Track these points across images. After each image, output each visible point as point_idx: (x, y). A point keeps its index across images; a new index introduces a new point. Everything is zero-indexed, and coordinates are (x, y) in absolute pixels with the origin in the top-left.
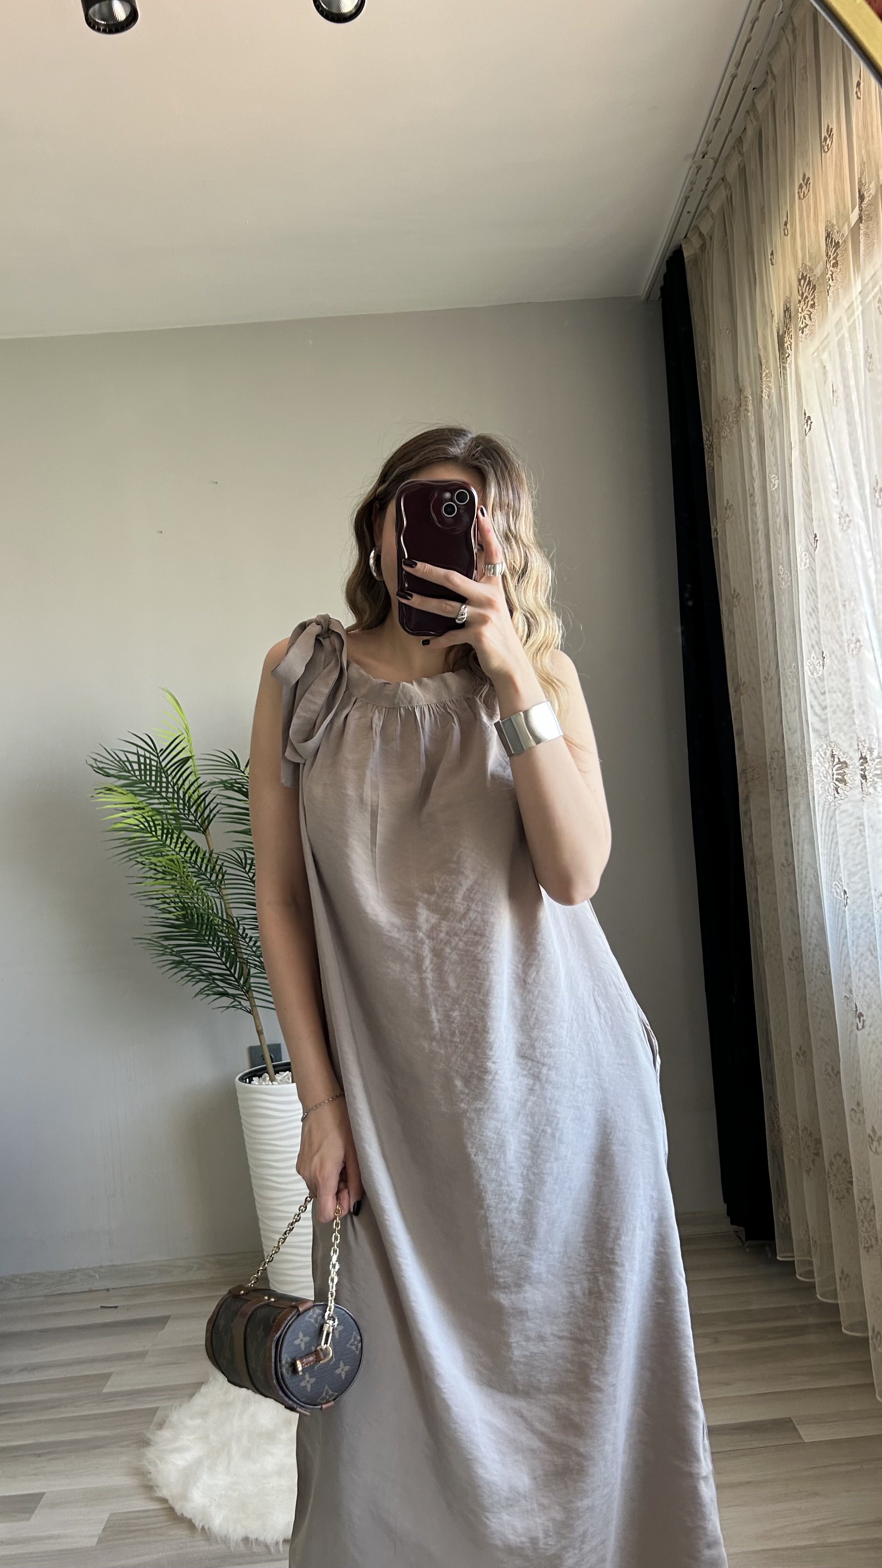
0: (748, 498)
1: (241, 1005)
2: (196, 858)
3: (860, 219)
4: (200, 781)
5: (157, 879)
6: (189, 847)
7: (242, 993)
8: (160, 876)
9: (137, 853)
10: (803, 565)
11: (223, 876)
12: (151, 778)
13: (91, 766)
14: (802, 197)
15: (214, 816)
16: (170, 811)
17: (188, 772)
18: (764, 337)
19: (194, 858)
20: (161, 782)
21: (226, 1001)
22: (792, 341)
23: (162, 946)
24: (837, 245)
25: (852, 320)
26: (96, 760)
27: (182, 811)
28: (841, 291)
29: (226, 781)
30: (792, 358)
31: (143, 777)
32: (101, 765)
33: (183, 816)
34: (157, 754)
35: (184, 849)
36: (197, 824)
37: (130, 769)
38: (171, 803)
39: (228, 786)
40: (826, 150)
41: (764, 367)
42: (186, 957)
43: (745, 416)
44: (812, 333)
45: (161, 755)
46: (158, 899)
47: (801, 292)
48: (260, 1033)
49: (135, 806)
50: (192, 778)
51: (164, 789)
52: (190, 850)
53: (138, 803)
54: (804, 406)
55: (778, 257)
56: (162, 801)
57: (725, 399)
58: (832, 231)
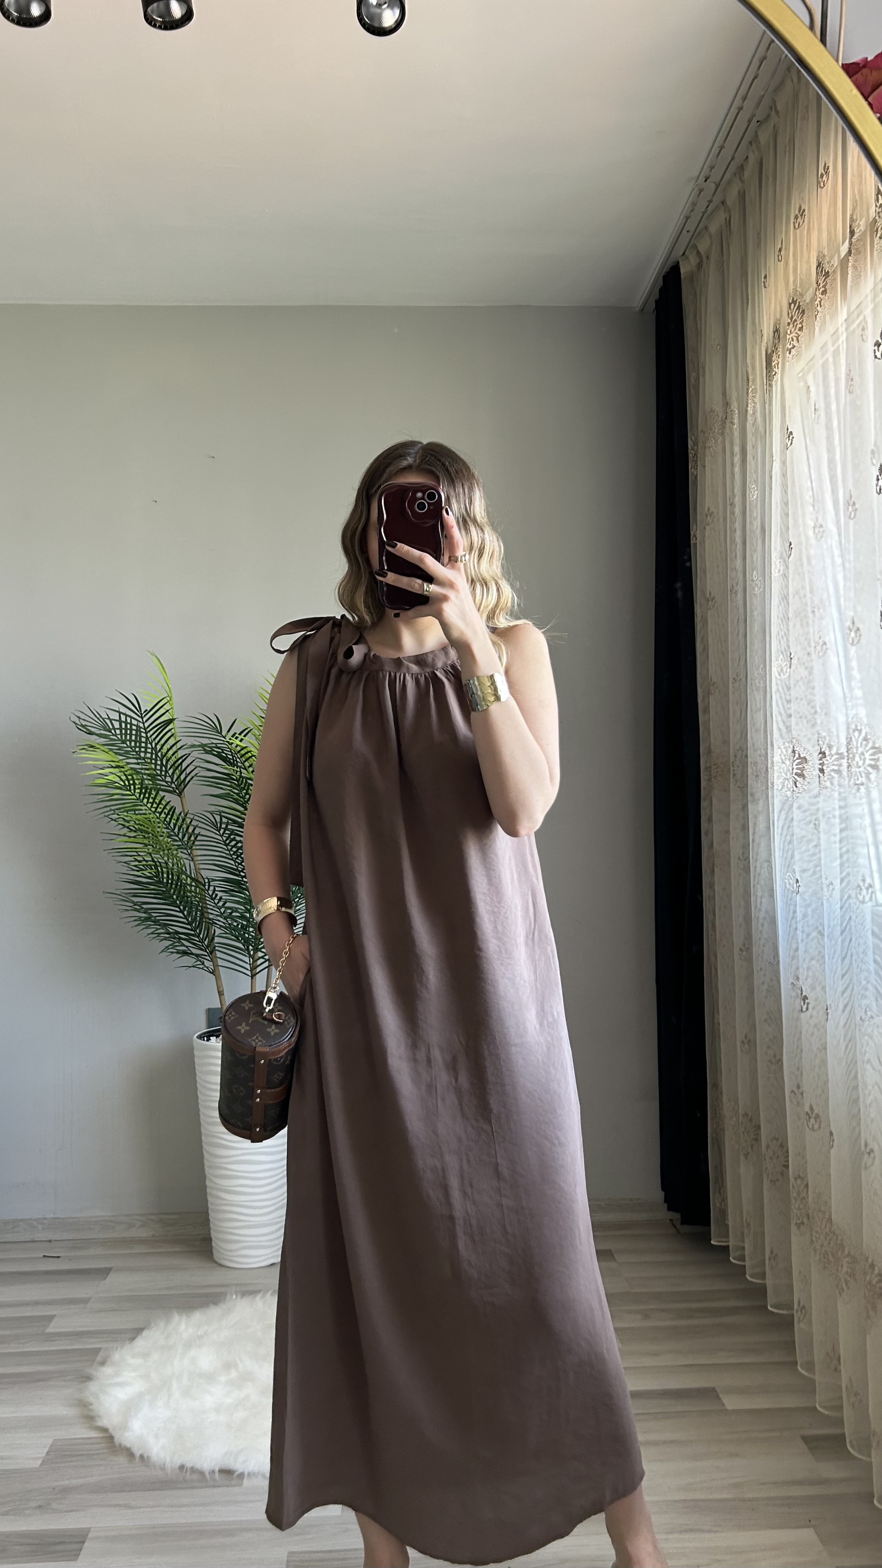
0: (728, 507)
1: (203, 963)
2: (171, 819)
3: (850, 252)
4: (179, 745)
5: (130, 837)
6: (165, 808)
7: (206, 954)
8: (133, 834)
9: (111, 810)
10: (777, 571)
11: (196, 838)
12: (131, 737)
13: (74, 722)
14: (797, 227)
15: (193, 777)
16: (147, 772)
17: (169, 734)
18: (753, 357)
19: (168, 819)
20: (141, 742)
21: (189, 960)
22: (780, 360)
23: (133, 902)
24: (827, 274)
25: (836, 345)
26: (79, 718)
27: (159, 772)
28: (827, 317)
29: (206, 745)
30: (779, 376)
31: (123, 736)
32: (84, 723)
33: (159, 778)
34: (141, 714)
35: (159, 810)
36: (173, 785)
37: (111, 727)
38: (148, 763)
39: (207, 749)
40: (822, 186)
41: (750, 383)
42: (154, 915)
43: (731, 429)
44: (799, 354)
45: (145, 716)
46: (131, 856)
47: (790, 315)
48: (221, 994)
49: (113, 764)
50: (172, 741)
51: (143, 750)
52: (166, 811)
53: (118, 762)
54: (788, 423)
55: (771, 280)
56: (139, 761)
57: (712, 411)
58: (823, 260)
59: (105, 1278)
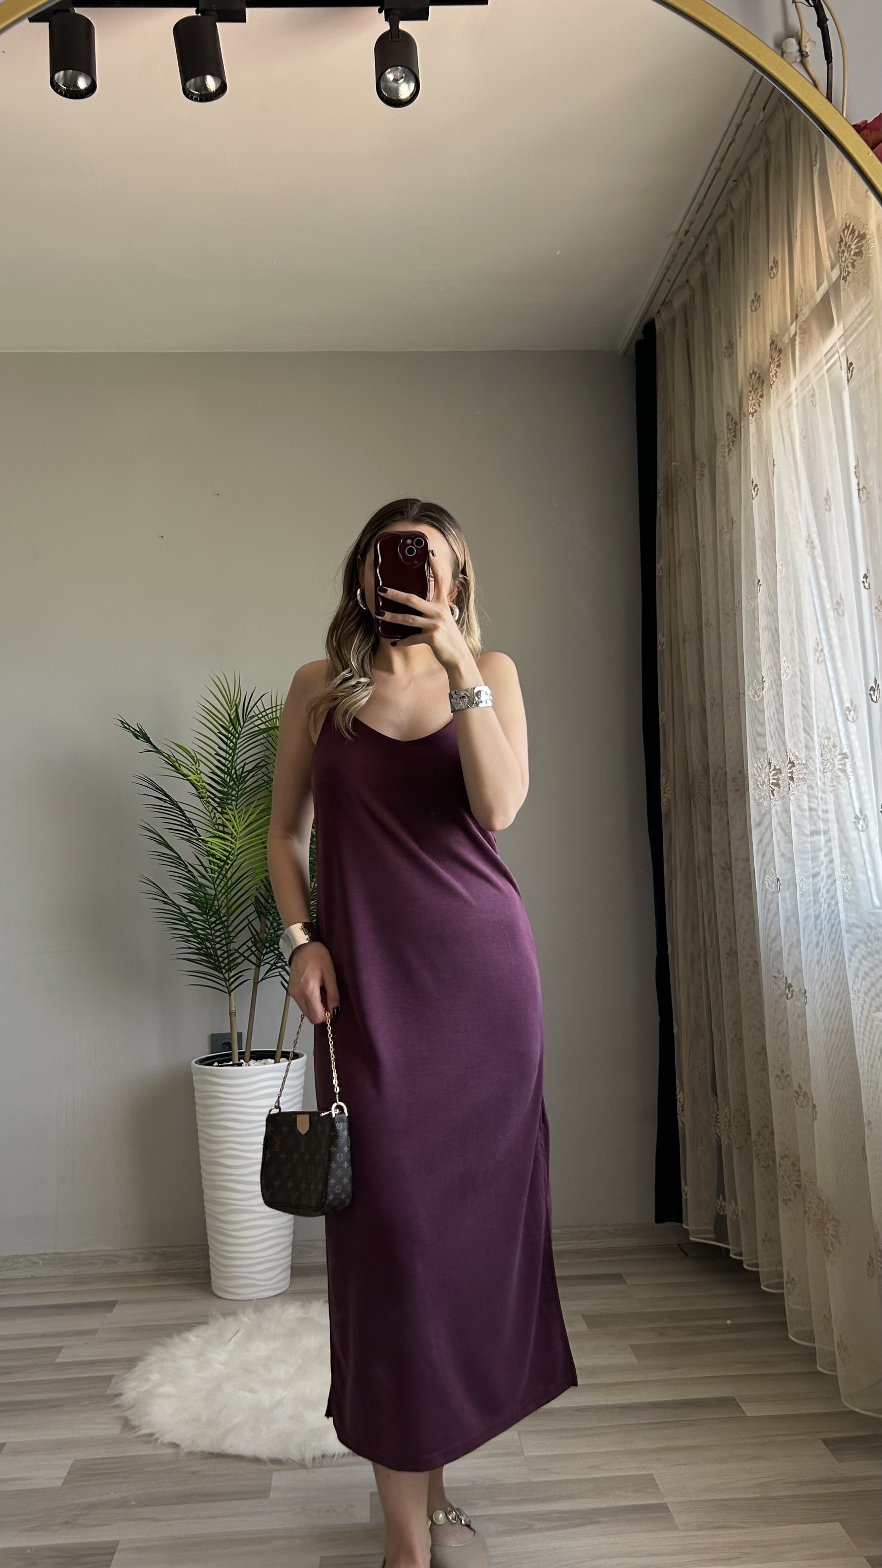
0: (701, 550)
14: (754, 307)
22: (744, 423)
24: (779, 351)
28: (781, 386)
40: (772, 276)
44: (760, 417)
47: (751, 384)
58: (776, 339)
59: (111, 1311)
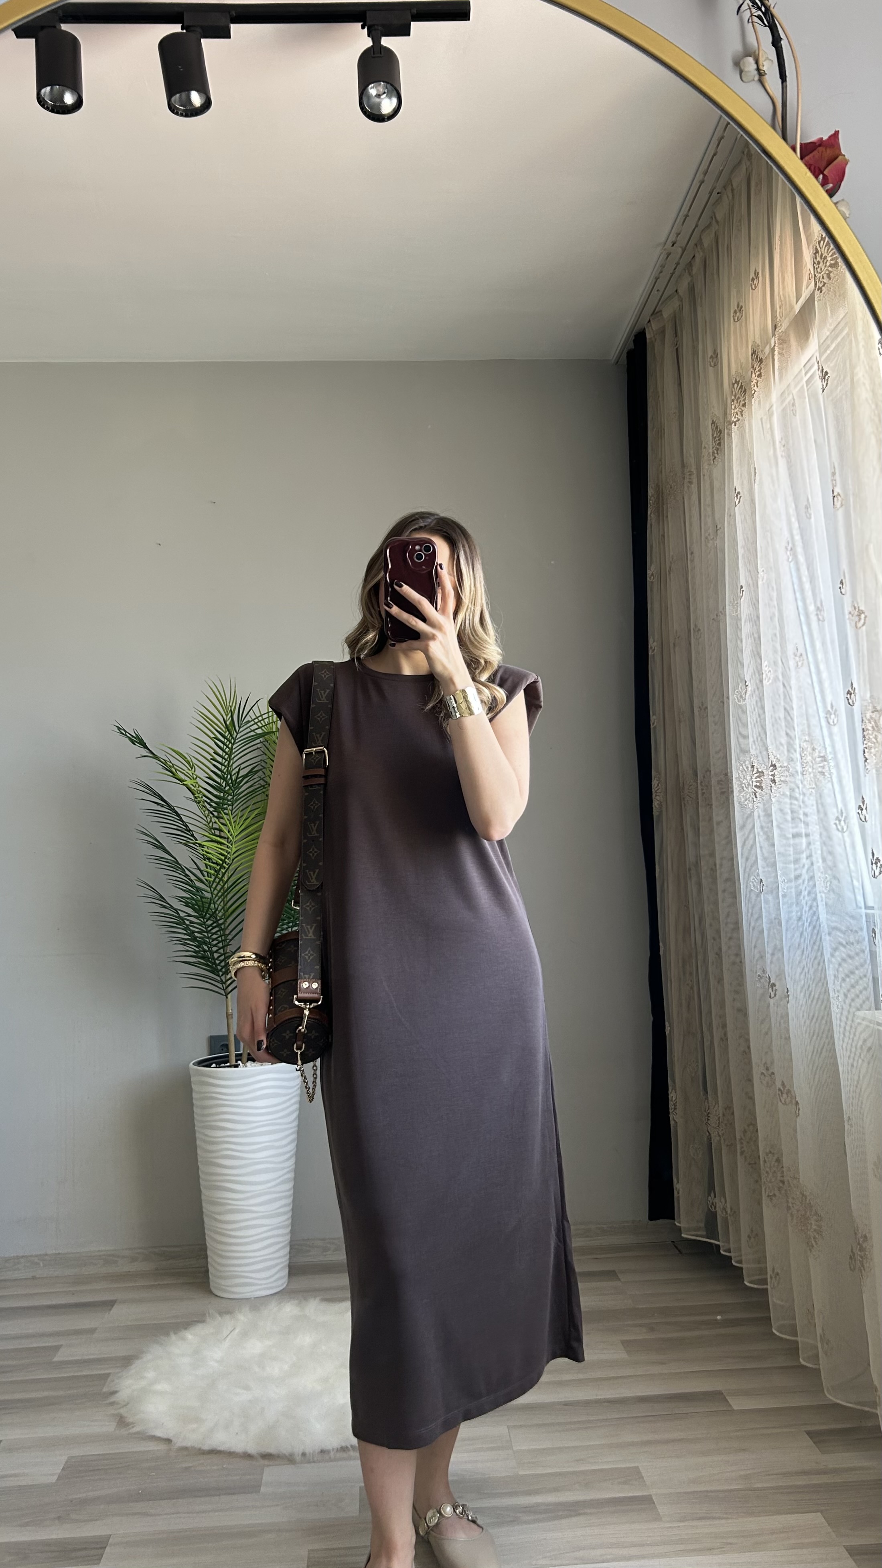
0: (689, 554)
14: (736, 320)
22: (727, 431)
24: (763, 359)
28: (763, 396)
44: (743, 426)
47: (734, 393)
54: (735, 483)
58: (758, 349)
59: (111, 1310)
